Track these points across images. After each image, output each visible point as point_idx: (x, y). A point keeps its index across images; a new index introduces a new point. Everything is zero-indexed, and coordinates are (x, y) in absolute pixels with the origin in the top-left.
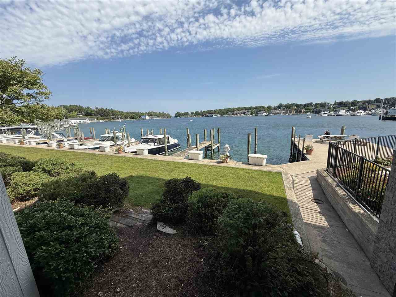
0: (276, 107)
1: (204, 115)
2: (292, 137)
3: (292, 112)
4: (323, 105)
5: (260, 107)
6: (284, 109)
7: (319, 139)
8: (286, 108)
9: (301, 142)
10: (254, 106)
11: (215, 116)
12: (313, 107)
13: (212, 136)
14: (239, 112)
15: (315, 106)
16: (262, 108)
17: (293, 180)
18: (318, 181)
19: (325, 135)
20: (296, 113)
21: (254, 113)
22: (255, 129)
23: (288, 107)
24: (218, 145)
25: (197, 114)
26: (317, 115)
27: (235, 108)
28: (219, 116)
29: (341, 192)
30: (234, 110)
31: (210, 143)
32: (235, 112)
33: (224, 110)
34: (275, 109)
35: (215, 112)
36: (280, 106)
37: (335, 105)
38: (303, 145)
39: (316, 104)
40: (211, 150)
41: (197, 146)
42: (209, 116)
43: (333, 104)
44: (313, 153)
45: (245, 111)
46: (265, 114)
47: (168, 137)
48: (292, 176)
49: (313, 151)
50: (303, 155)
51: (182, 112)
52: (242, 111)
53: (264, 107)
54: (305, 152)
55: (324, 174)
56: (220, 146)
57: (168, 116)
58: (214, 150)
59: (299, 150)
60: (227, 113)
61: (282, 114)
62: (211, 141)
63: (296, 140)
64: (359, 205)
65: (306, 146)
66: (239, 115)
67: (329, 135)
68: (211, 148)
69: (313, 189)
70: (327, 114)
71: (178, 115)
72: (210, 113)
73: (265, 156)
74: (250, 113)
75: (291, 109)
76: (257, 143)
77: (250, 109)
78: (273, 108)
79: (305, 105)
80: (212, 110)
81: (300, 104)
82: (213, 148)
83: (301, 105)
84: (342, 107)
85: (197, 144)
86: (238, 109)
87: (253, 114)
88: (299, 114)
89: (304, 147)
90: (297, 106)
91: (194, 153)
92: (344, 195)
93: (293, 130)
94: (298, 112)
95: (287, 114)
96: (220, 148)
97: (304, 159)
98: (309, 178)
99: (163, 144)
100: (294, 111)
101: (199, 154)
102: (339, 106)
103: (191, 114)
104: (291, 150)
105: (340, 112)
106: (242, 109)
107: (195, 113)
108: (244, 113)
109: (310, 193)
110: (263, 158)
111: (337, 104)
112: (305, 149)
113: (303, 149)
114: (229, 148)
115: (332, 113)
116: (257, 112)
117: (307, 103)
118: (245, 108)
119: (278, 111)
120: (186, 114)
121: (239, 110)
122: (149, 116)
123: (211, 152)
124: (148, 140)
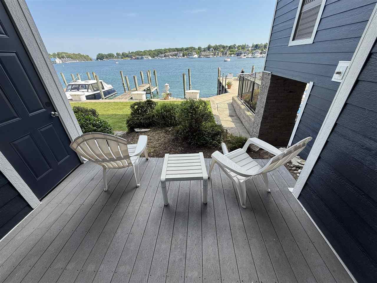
0: (205, 48)
1: (133, 57)
2: (218, 77)
3: (220, 54)
4: (243, 47)
5: (191, 48)
6: (212, 51)
7: (237, 77)
8: (214, 50)
9: (224, 80)
10: (185, 47)
11: (145, 59)
12: (236, 50)
13: (149, 79)
14: (170, 53)
15: (237, 48)
16: (193, 49)
17: (218, 106)
18: (232, 105)
19: (241, 73)
20: (222, 55)
21: (186, 55)
22: (189, 70)
23: (216, 48)
24: (156, 88)
25: (124, 56)
26: (239, 57)
27: (167, 49)
28: (150, 58)
29: (243, 107)
30: (165, 51)
31: (148, 86)
32: (166, 54)
33: (155, 50)
34: (205, 51)
35: (145, 53)
36: (209, 48)
37: (253, 47)
38: (226, 82)
39: (239, 46)
40: (150, 93)
41: (136, 89)
42: (139, 59)
43: (251, 46)
44: (232, 87)
45: (177, 53)
46: (196, 56)
47: (101, 82)
48: (217, 104)
49: (232, 86)
50: (225, 90)
51: (106, 53)
52: (174, 53)
53: (194, 49)
54: (227, 87)
55: (236, 99)
56: (158, 89)
57: (86, 58)
58: (152, 92)
59: (223, 87)
60: (158, 54)
61: (211, 56)
62: (149, 83)
63: (221, 78)
64: (250, 112)
65: (228, 82)
66: (171, 57)
67: (244, 73)
68: (150, 91)
69: (229, 110)
70: (246, 56)
71: (101, 57)
72: (139, 55)
73: (199, 91)
74: (182, 54)
75: (218, 51)
76: (191, 84)
77: (181, 50)
78: (203, 49)
79: (230, 47)
80: (142, 52)
81: (226, 45)
82: (152, 91)
83: (227, 47)
84: (257, 49)
85: (136, 87)
86: (170, 50)
87: (184, 56)
88: (225, 56)
89: (226, 83)
90: (224, 47)
91: (137, 94)
92: (244, 108)
93: (219, 70)
94: (224, 54)
95: (215, 56)
96: (158, 91)
97: (226, 92)
98: (227, 104)
99: (98, 90)
100: (221, 53)
101: (142, 94)
102: (255, 49)
103: (117, 55)
104: (218, 88)
105: (256, 54)
106: (174, 50)
107: (121, 54)
108: (176, 55)
109: (227, 112)
110: (197, 93)
111: (254, 46)
112: (227, 84)
113: (225, 85)
114: (168, 86)
115: (250, 55)
116: (188, 54)
117: (231, 45)
118: (176, 49)
119: (207, 53)
120: (110, 56)
121: (170, 52)
122: (60, 58)
123: (151, 95)
124: (78, 86)
